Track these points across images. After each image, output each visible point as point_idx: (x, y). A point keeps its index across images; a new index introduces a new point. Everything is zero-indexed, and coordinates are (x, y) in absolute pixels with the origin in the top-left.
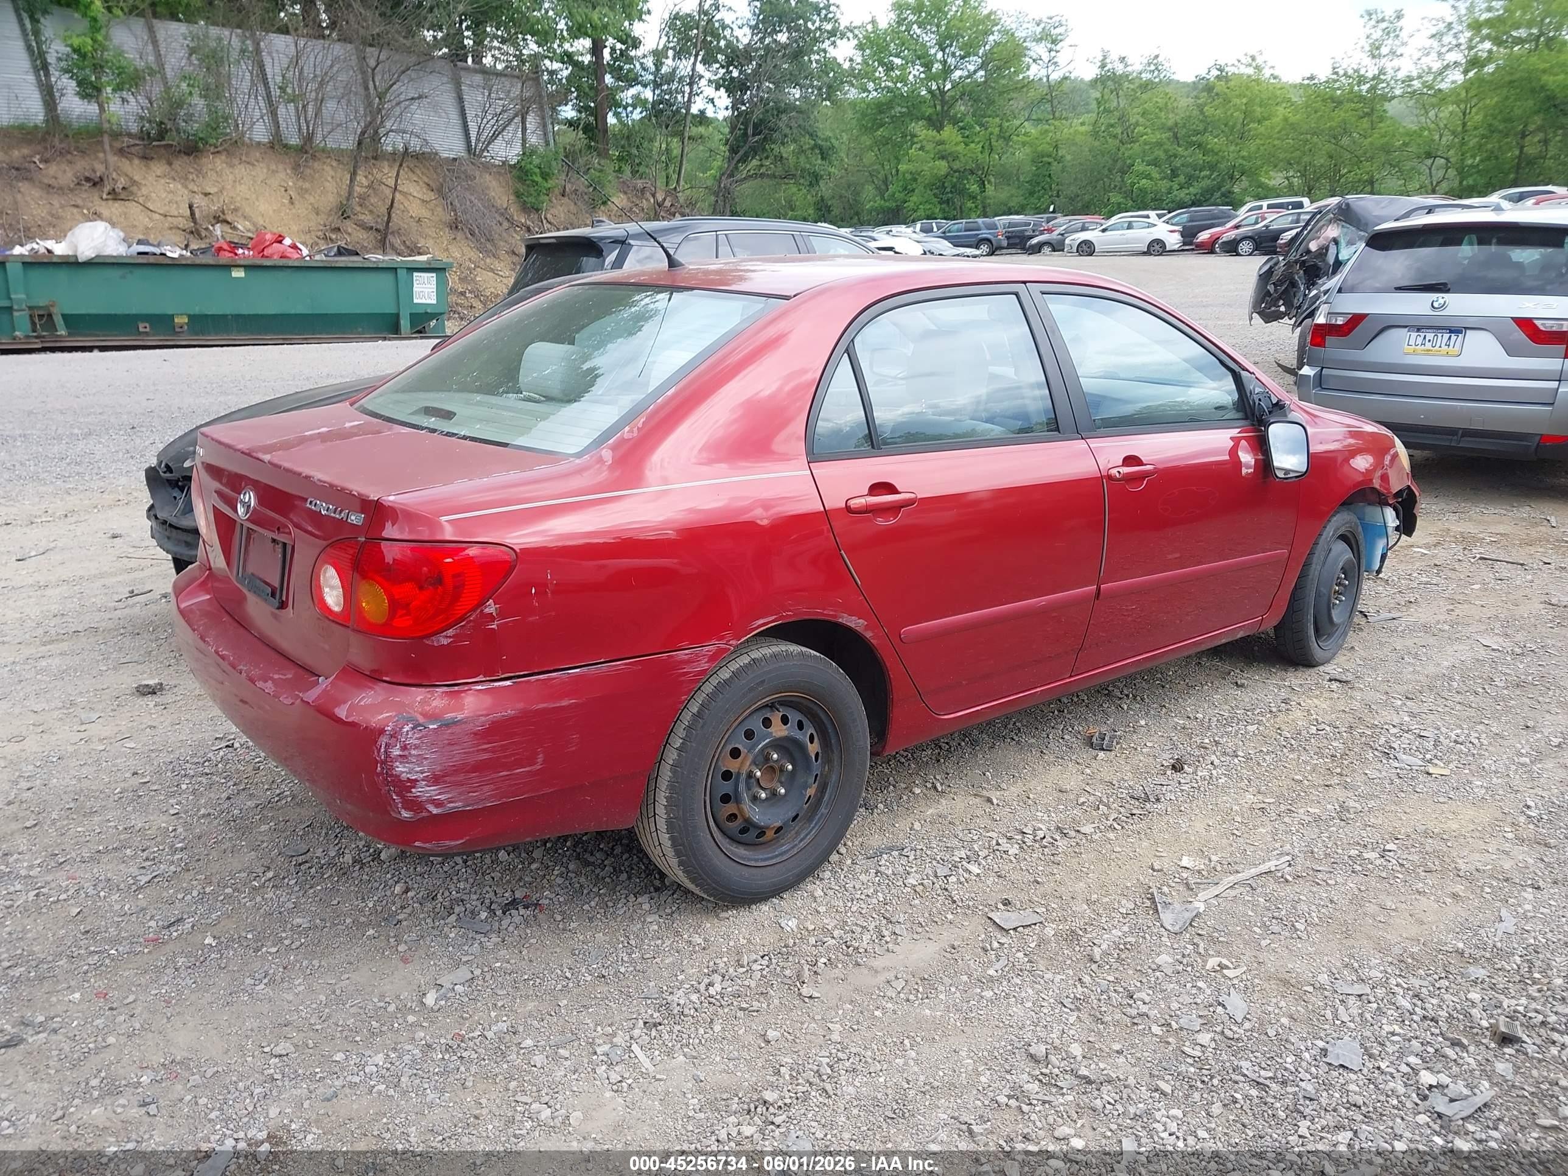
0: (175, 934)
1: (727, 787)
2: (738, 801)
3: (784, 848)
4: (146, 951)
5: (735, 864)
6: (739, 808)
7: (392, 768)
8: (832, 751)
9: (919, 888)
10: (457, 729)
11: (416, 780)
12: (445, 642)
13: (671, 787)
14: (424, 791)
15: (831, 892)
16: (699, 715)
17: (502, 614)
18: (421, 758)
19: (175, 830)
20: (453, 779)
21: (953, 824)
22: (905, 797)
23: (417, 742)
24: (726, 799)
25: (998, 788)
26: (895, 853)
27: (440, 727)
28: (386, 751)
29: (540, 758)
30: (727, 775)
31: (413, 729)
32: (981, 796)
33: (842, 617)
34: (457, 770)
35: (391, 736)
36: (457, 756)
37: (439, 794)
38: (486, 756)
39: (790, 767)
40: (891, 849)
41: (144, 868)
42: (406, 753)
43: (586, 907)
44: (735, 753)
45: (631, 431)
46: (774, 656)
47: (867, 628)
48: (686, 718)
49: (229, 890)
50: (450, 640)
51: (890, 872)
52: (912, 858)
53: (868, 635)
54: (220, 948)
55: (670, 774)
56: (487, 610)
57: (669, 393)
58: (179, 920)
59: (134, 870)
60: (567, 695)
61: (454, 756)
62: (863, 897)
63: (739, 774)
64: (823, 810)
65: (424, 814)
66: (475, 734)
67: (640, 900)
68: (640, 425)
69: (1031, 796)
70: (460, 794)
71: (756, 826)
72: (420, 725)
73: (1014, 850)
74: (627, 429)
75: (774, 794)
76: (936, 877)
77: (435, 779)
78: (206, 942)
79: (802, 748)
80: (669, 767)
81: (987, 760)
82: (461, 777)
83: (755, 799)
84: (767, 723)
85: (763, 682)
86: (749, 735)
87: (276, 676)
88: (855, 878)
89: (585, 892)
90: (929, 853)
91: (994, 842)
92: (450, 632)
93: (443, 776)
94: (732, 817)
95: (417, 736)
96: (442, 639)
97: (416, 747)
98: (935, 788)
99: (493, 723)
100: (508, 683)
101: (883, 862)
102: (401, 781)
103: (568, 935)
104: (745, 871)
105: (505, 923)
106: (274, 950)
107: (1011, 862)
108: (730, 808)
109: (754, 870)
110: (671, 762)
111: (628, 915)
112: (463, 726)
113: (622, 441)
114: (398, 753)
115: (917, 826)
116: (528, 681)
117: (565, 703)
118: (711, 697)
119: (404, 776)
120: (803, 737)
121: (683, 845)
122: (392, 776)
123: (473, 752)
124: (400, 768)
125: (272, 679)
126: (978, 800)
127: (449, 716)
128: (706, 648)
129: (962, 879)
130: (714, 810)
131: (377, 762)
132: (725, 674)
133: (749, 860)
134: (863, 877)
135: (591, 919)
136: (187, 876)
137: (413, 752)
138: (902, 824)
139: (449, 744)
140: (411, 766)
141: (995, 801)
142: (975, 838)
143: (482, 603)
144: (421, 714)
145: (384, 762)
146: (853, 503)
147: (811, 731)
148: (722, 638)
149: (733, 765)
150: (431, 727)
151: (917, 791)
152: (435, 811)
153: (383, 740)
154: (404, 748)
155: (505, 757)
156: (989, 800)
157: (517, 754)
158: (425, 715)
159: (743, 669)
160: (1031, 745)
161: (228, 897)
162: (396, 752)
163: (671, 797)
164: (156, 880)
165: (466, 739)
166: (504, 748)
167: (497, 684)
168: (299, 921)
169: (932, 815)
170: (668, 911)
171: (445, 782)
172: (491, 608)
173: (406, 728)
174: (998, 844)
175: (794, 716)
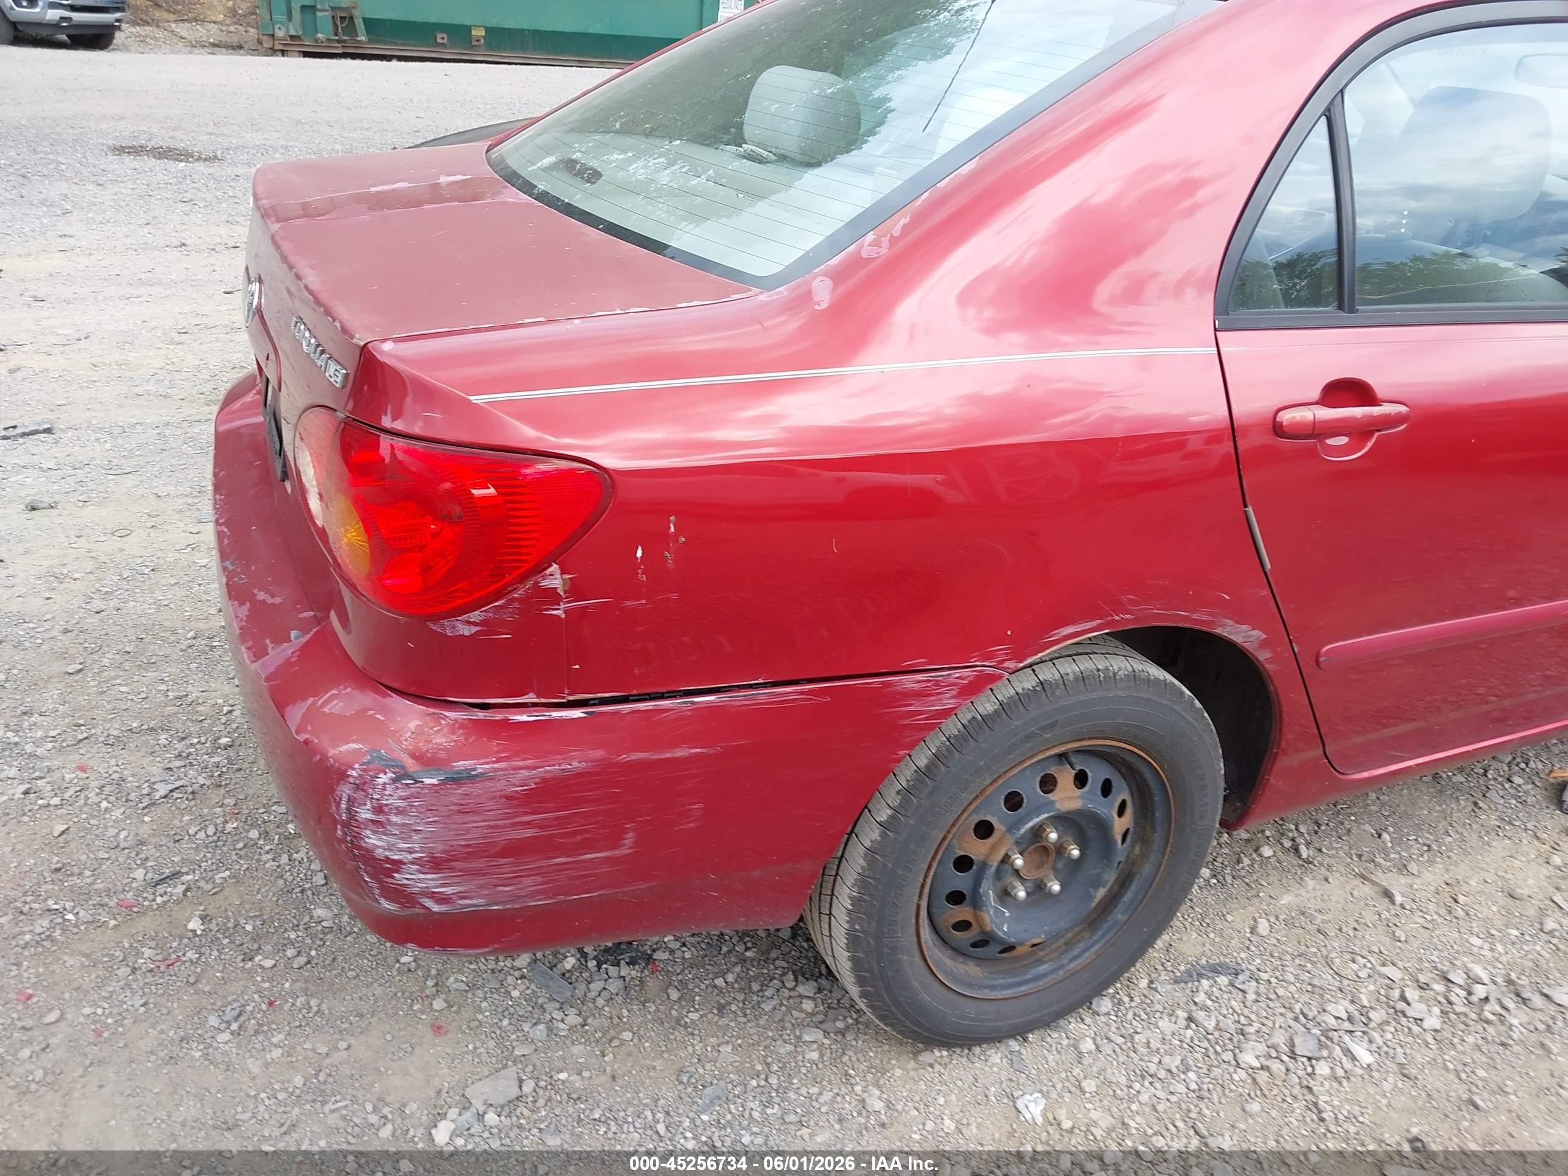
0: (159, 900)
1: (961, 881)
2: (977, 903)
3: (1043, 968)
4: (113, 923)
5: (956, 997)
6: (976, 916)
7: (358, 837)
8: (1154, 829)
9: (1262, 1077)
10: (476, 789)
11: (400, 862)
12: (466, 631)
13: (862, 883)
14: (413, 878)
15: (1107, 1049)
16: (928, 772)
17: (575, 591)
18: (407, 832)
19: (230, 712)
20: (465, 865)
21: (1325, 935)
22: (1246, 861)
23: (401, 803)
24: (956, 898)
25: (1403, 868)
26: (1223, 980)
27: (443, 783)
28: (349, 809)
29: (630, 838)
30: (963, 863)
31: (394, 781)
32: (1374, 883)
33: (1223, 626)
34: (473, 853)
35: (358, 787)
36: (475, 830)
37: (443, 885)
38: (528, 833)
39: (1076, 853)
40: (1216, 970)
41: (170, 769)
42: (382, 818)
43: (719, 982)
44: (984, 830)
45: (876, 243)
46: (1083, 678)
47: (1264, 644)
48: (905, 773)
49: (254, 834)
50: (474, 629)
51: (1213, 1023)
52: (1251, 996)
53: (1263, 656)
54: (206, 940)
55: (862, 862)
56: (546, 583)
57: (965, 170)
58: (176, 875)
59: (156, 771)
60: (688, 740)
61: (468, 831)
62: (1162, 1074)
63: (984, 866)
64: (1119, 915)
65: (418, 910)
66: (509, 798)
67: (801, 989)
68: (896, 231)
69: (1461, 899)
70: (481, 887)
71: (999, 941)
72: (407, 776)
73: (1433, 1021)
74: (870, 237)
75: (1038, 889)
76: (1293, 1056)
77: (435, 864)
78: (191, 926)
79: (1102, 826)
80: (861, 850)
81: (1383, 805)
82: (481, 863)
83: (1005, 895)
84: (1048, 783)
85: (1053, 725)
86: (1014, 801)
87: (261, 596)
88: (1150, 1024)
89: (725, 949)
90: (1281, 992)
91: (1396, 994)
92: (476, 616)
93: (448, 861)
94: (963, 926)
95: (401, 793)
96: (459, 625)
97: (400, 812)
98: (1297, 850)
99: (544, 780)
100: (577, 713)
101: (1201, 998)
102: (374, 858)
103: (679, 1034)
104: (971, 1009)
105: (596, 986)
106: (269, 963)
107: (1427, 1044)
108: (963, 912)
109: (985, 1006)
110: (868, 844)
111: (778, 1015)
112: (488, 784)
113: (857, 262)
114: (369, 816)
115: (1263, 927)
116: (616, 713)
117: (681, 753)
118: (955, 743)
119: (380, 853)
120: (1107, 809)
121: (871, 971)
122: (359, 848)
123: (505, 826)
124: (372, 840)
125: (252, 598)
126: (1367, 890)
127: (461, 764)
128: (957, 673)
129: (1340, 1073)
130: (934, 910)
131: (335, 822)
132: (986, 704)
133: (981, 987)
134: (1165, 1024)
135: (721, 1008)
136: (215, 796)
137: (394, 819)
138: (1238, 918)
139: (459, 812)
140: (391, 840)
141: (1399, 899)
142: (1363, 974)
143: (539, 569)
144: (413, 756)
145: (346, 825)
146: (1286, 417)
147: (1125, 795)
148: (990, 656)
149: (977, 849)
150: (427, 781)
151: (1267, 852)
152: (436, 908)
153: (345, 791)
154: (379, 810)
155: (562, 836)
156: (1388, 895)
157: (586, 831)
158: (418, 757)
159: (1021, 699)
160: (1457, 787)
161: (250, 845)
162: (365, 813)
163: (860, 900)
164: (175, 795)
165: (491, 805)
166: (561, 822)
167: (556, 714)
168: (320, 912)
169: (1289, 908)
170: (840, 1025)
171: (452, 869)
172: (554, 579)
173: (383, 779)
174: (1403, 998)
175: (1098, 773)
